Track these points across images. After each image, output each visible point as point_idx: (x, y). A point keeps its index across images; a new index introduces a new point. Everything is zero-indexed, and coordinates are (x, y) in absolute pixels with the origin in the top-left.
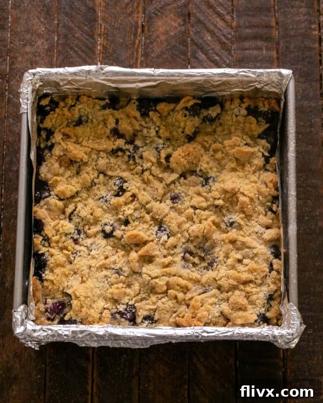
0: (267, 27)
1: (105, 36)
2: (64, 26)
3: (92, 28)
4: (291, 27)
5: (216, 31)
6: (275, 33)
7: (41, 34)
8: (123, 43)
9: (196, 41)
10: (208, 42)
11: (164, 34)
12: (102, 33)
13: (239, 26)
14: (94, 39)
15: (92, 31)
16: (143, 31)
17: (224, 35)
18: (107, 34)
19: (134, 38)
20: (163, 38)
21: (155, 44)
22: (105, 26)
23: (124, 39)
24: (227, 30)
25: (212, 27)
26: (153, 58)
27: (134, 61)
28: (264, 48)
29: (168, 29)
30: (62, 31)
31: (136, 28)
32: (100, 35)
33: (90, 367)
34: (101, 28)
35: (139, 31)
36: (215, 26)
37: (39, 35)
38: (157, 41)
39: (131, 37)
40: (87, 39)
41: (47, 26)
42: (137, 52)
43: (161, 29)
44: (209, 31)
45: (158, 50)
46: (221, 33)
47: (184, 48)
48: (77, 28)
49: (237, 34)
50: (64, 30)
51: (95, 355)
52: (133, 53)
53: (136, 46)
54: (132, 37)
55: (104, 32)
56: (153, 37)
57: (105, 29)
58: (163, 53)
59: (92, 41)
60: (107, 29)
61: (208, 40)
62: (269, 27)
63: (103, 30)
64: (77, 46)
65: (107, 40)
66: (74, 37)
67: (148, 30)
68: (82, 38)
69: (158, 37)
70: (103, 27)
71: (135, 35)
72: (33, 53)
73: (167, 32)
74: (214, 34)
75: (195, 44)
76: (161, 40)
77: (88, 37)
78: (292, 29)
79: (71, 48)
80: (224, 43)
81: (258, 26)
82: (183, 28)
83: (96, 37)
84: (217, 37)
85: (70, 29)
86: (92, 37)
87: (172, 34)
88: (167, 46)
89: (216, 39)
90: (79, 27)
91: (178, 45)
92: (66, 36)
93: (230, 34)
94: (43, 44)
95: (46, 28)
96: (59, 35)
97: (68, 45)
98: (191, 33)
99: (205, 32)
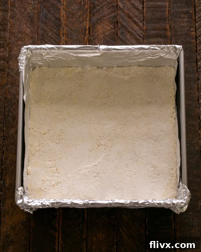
0: (164, 30)
1: (66, 35)
2: (42, 29)
3: (59, 30)
4: (179, 30)
5: (133, 32)
6: (169, 33)
7: (27, 34)
8: (77, 39)
9: (121, 38)
10: (129, 39)
11: (101, 34)
12: (65, 33)
13: (147, 29)
14: (59, 37)
15: (59, 32)
16: (89, 33)
17: (138, 35)
18: (68, 34)
19: (84, 36)
20: (101, 36)
21: (96, 40)
22: (66, 29)
23: (78, 37)
24: (140, 32)
25: (131, 30)
28: (162, 43)
29: (104, 31)
30: (40, 32)
31: (85, 30)
32: (63, 34)
33: (57, 235)
34: (64, 31)
35: (87, 32)
36: (133, 29)
37: (26, 34)
38: (98, 38)
39: (82, 36)
41: (32, 29)
43: (101, 31)
44: (129, 32)
46: (137, 33)
47: (114, 42)
48: (49, 31)
49: (146, 34)
50: (42, 31)
51: (60, 227)
53: (85, 41)
54: (83, 35)
55: (66, 33)
56: (96, 36)
57: (66, 31)
59: (59, 38)
60: (68, 31)
61: (128, 37)
62: (165, 30)
63: (65, 31)
65: (68, 38)
66: (48, 35)
67: (93, 32)
68: (52, 36)
69: (98, 36)
70: (65, 29)
71: (85, 34)
73: (104, 33)
74: (132, 34)
75: (121, 40)
76: (100, 38)
77: (56, 36)
78: (180, 31)
80: (138, 39)
81: (158, 29)
82: (113, 30)
83: (61, 36)
85: (45, 31)
86: (59, 35)
87: (107, 34)
88: (104, 41)
89: (133, 37)
91: (110, 40)
92: (43, 35)
93: (142, 34)
94: (29, 40)
95: (31, 30)
96: (38, 34)
97: (44, 40)
98: (118, 33)
99: (127, 33)
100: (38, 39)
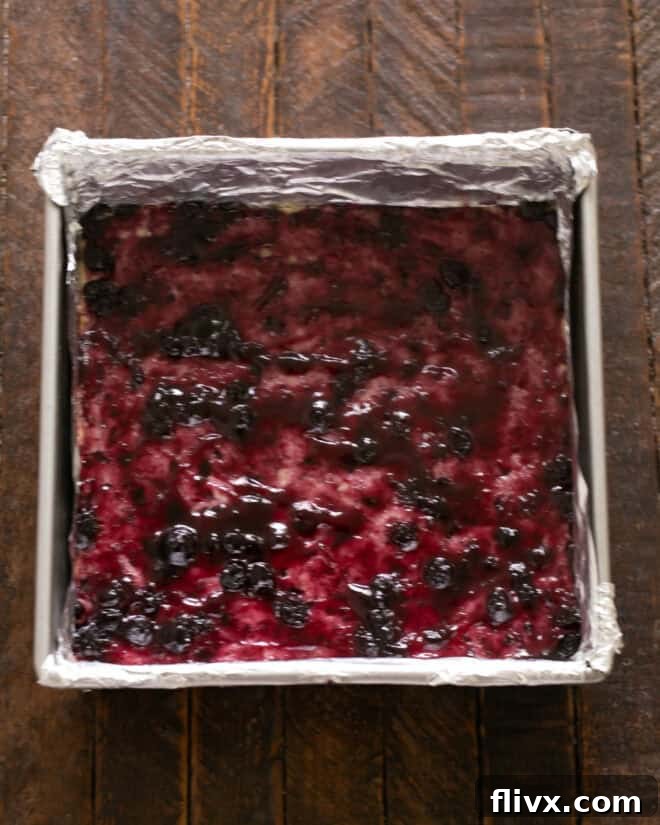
0: (526, 47)
1: (201, 70)
2: (118, 53)
3: (174, 55)
4: (576, 46)
5: (424, 57)
6: (543, 60)
7: (69, 70)
8: (236, 85)
9: (385, 79)
10: (410, 80)
11: (318, 65)
12: (195, 65)
13: (471, 47)
14: (177, 77)
15: (173, 62)
16: (277, 61)
17: (441, 66)
18: (204, 67)
19: (259, 74)
20: (317, 72)
21: (301, 86)
22: (199, 50)
23: (239, 76)
24: (447, 55)
25: (416, 50)
26: (298, 114)
27: (261, 121)
28: (522, 90)
29: (327, 54)
30: (112, 61)
31: (264, 53)
32: (189, 69)
33: (183, 745)
34: (191, 56)
35: (270, 59)
36: (423, 46)
37: (66, 71)
38: (307, 82)
39: (252, 73)
40: (164, 79)
41: (83, 52)
42: (266, 102)
43: (315, 56)
44: (410, 57)
45: (307, 98)
46: (435, 61)
47: (362, 93)
48: (142, 56)
49: (467, 62)
50: (117, 60)
51: (194, 719)
52: (257, 106)
53: (263, 92)
54: (256, 72)
55: (198, 64)
56: (299, 72)
57: (199, 56)
58: (317, 103)
59: (175, 82)
60: (205, 57)
61: (408, 75)
62: (530, 47)
63: (195, 59)
64: (143, 92)
65: (206, 80)
66: (137, 73)
67: (289, 59)
68: (152, 75)
69: (307, 71)
70: (196, 53)
71: (262, 67)
72: (56, 108)
73: (325, 61)
74: (421, 63)
75: (384, 85)
76: (313, 78)
77: (164, 74)
79: (133, 97)
80: (442, 82)
81: (509, 46)
82: (357, 53)
83: (183, 73)
84: (426, 68)
85: (127, 58)
86: (174, 73)
87: (336, 64)
88: (327, 88)
89: (424, 72)
90: (146, 54)
91: (348, 86)
92: (121, 72)
93: (452, 63)
94: (74, 90)
95: (80, 57)
96: (106, 71)
97: (126, 90)
98: (376, 63)
99: (402, 59)
100: (104, 87)
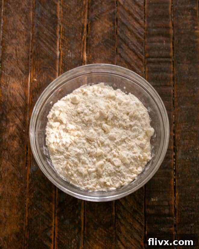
0: (166, 28)
2: (37, 26)
3: (55, 28)
4: (182, 28)
5: (134, 30)
6: (171, 32)
7: (22, 31)
8: (74, 38)
9: (121, 37)
10: (129, 37)
11: (100, 32)
12: (61, 31)
13: (148, 27)
15: (55, 30)
16: (87, 30)
17: (139, 33)
18: (64, 32)
20: (100, 34)
21: (94, 39)
22: (63, 26)
23: (75, 35)
24: (140, 30)
25: (131, 28)
26: (93, 47)
28: (164, 42)
29: (103, 29)
30: (35, 29)
31: (83, 28)
34: (60, 28)
35: (85, 29)
36: (133, 27)
37: (21, 32)
38: (96, 37)
39: (79, 34)
41: (26, 26)
42: (84, 43)
43: (99, 29)
44: (129, 30)
45: (97, 42)
46: (137, 32)
47: (113, 41)
48: (45, 28)
49: (147, 32)
50: (37, 29)
52: (81, 44)
53: (83, 40)
54: (81, 34)
55: (63, 31)
56: (94, 34)
57: (63, 28)
58: (100, 44)
59: (55, 36)
60: (65, 29)
61: (128, 36)
62: (168, 28)
64: (45, 39)
65: (65, 36)
66: (43, 33)
67: (91, 30)
68: (48, 34)
69: (97, 34)
70: (62, 27)
71: (82, 32)
72: (17, 44)
73: (102, 31)
74: (133, 32)
75: (121, 39)
76: (99, 36)
77: (52, 34)
78: (183, 29)
79: (42, 41)
80: (139, 38)
81: (161, 27)
82: (112, 28)
83: (58, 34)
84: (134, 34)
85: (40, 28)
86: (55, 33)
87: (106, 32)
88: (103, 40)
91: (109, 39)
92: (38, 33)
93: (142, 32)
94: (23, 38)
95: (25, 28)
96: (33, 32)
97: (40, 38)
98: (118, 31)
99: (127, 31)
100: (32, 37)
